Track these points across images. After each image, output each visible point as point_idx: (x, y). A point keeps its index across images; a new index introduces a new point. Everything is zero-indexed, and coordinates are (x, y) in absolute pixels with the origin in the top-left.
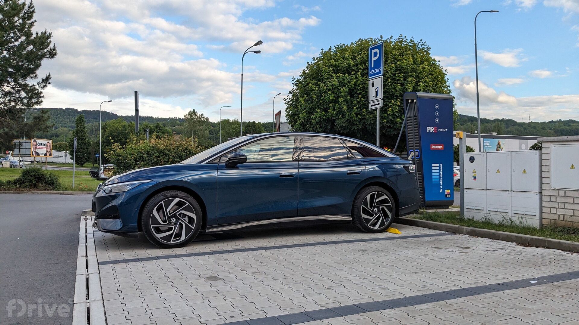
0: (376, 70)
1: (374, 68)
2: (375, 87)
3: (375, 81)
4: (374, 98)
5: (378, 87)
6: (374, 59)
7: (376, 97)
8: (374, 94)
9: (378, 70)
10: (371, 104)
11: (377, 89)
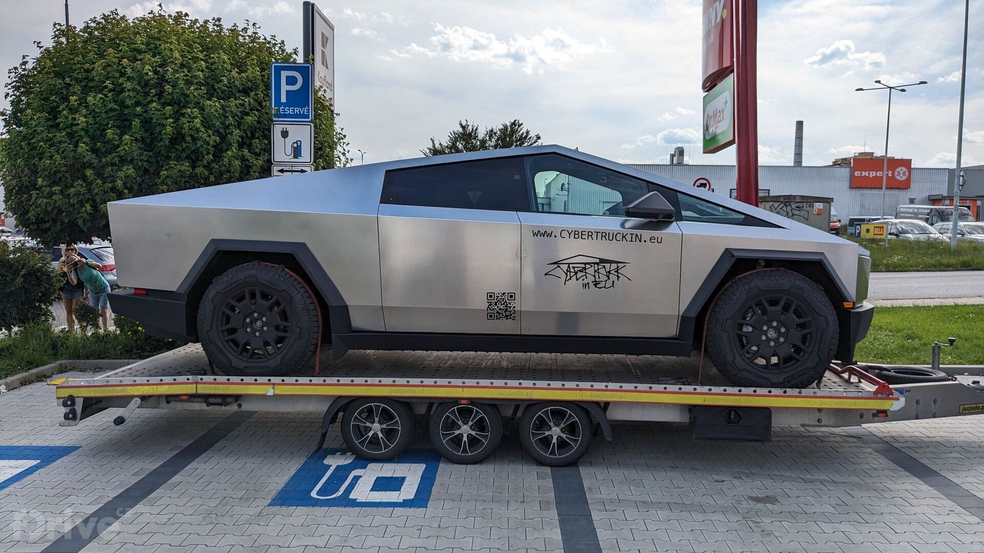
0: (294, 110)
1: (285, 105)
2: (290, 140)
3: (290, 128)
4: (290, 158)
5: (300, 141)
6: (285, 88)
7: (295, 157)
8: (289, 150)
9: (297, 110)
10: (281, 168)
11: (296, 143)
